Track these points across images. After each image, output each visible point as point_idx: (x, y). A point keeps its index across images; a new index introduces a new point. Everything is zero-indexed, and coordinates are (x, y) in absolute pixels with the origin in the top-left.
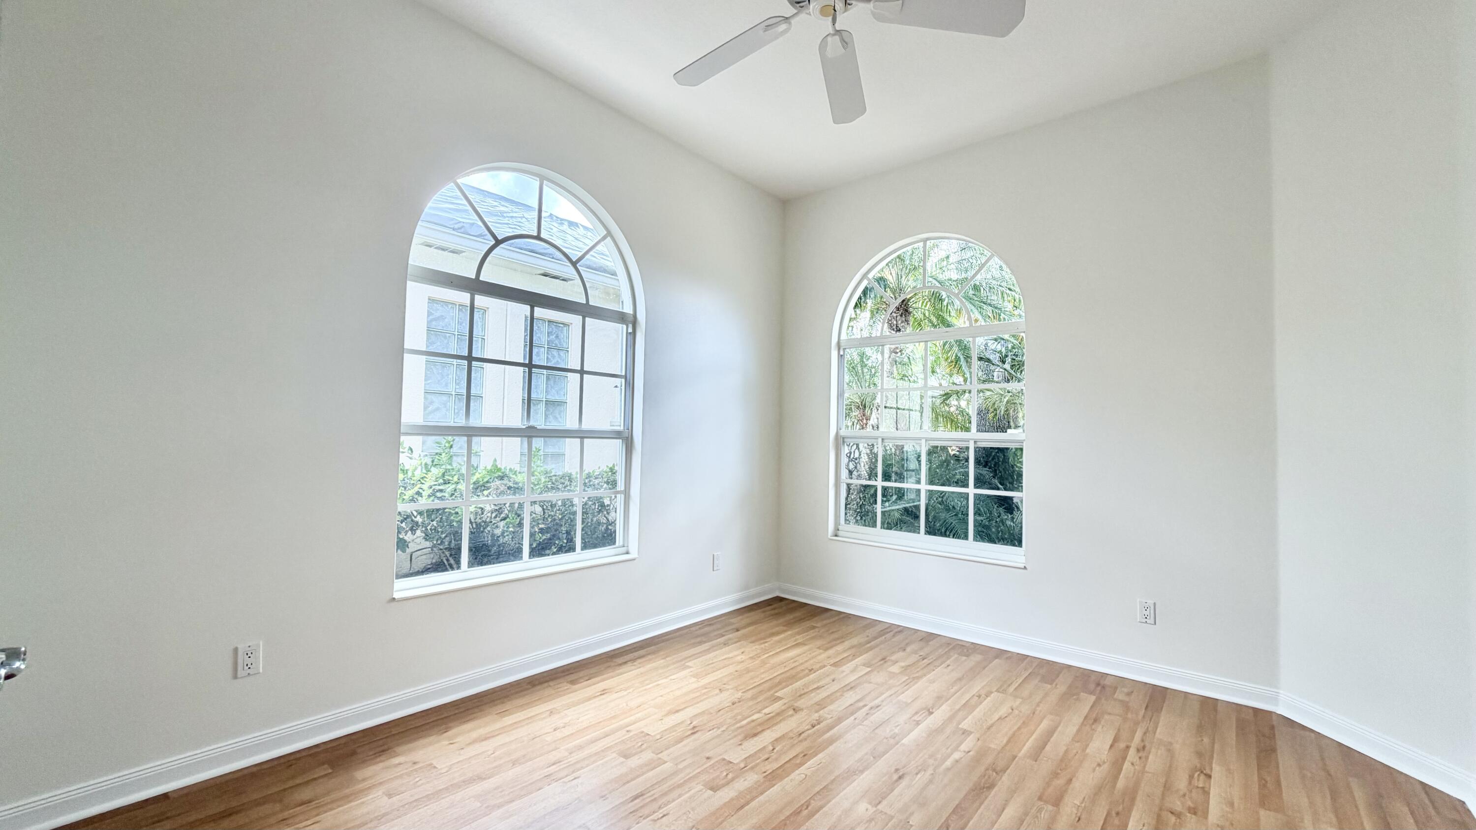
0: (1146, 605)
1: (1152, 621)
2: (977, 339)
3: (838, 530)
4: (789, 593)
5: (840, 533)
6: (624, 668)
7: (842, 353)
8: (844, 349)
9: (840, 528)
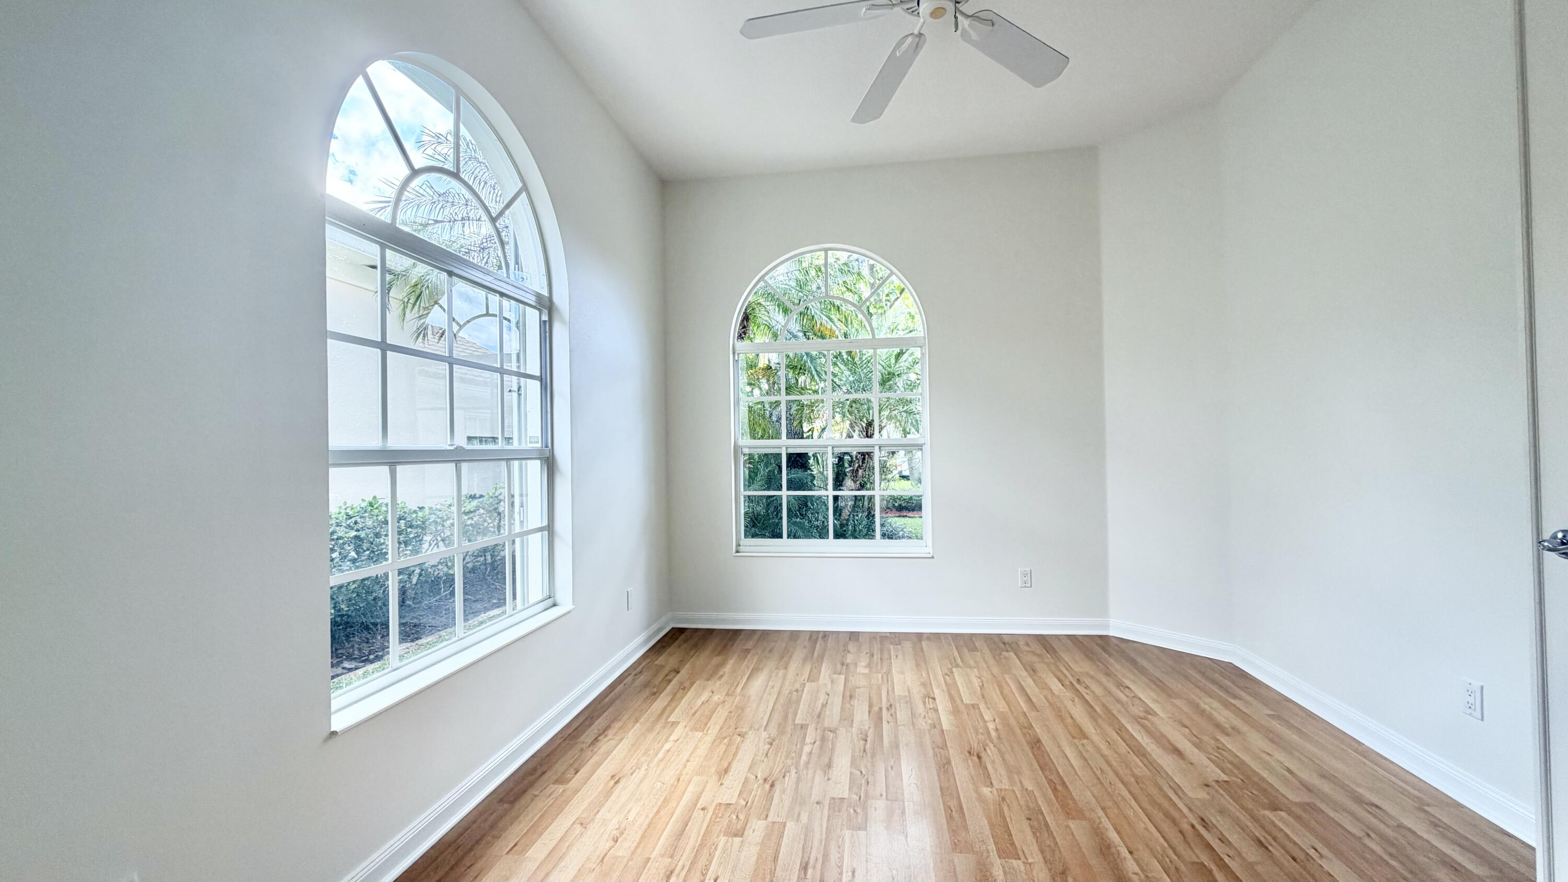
0: (1026, 573)
1: (1029, 585)
2: (878, 351)
3: (739, 546)
4: (688, 621)
5: (742, 549)
6: (604, 745)
7: (736, 358)
8: (738, 354)
9: (741, 543)
